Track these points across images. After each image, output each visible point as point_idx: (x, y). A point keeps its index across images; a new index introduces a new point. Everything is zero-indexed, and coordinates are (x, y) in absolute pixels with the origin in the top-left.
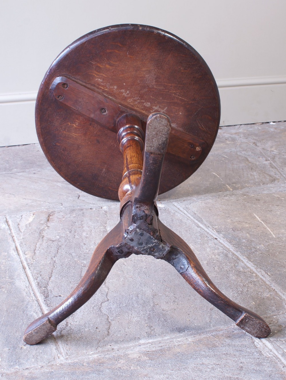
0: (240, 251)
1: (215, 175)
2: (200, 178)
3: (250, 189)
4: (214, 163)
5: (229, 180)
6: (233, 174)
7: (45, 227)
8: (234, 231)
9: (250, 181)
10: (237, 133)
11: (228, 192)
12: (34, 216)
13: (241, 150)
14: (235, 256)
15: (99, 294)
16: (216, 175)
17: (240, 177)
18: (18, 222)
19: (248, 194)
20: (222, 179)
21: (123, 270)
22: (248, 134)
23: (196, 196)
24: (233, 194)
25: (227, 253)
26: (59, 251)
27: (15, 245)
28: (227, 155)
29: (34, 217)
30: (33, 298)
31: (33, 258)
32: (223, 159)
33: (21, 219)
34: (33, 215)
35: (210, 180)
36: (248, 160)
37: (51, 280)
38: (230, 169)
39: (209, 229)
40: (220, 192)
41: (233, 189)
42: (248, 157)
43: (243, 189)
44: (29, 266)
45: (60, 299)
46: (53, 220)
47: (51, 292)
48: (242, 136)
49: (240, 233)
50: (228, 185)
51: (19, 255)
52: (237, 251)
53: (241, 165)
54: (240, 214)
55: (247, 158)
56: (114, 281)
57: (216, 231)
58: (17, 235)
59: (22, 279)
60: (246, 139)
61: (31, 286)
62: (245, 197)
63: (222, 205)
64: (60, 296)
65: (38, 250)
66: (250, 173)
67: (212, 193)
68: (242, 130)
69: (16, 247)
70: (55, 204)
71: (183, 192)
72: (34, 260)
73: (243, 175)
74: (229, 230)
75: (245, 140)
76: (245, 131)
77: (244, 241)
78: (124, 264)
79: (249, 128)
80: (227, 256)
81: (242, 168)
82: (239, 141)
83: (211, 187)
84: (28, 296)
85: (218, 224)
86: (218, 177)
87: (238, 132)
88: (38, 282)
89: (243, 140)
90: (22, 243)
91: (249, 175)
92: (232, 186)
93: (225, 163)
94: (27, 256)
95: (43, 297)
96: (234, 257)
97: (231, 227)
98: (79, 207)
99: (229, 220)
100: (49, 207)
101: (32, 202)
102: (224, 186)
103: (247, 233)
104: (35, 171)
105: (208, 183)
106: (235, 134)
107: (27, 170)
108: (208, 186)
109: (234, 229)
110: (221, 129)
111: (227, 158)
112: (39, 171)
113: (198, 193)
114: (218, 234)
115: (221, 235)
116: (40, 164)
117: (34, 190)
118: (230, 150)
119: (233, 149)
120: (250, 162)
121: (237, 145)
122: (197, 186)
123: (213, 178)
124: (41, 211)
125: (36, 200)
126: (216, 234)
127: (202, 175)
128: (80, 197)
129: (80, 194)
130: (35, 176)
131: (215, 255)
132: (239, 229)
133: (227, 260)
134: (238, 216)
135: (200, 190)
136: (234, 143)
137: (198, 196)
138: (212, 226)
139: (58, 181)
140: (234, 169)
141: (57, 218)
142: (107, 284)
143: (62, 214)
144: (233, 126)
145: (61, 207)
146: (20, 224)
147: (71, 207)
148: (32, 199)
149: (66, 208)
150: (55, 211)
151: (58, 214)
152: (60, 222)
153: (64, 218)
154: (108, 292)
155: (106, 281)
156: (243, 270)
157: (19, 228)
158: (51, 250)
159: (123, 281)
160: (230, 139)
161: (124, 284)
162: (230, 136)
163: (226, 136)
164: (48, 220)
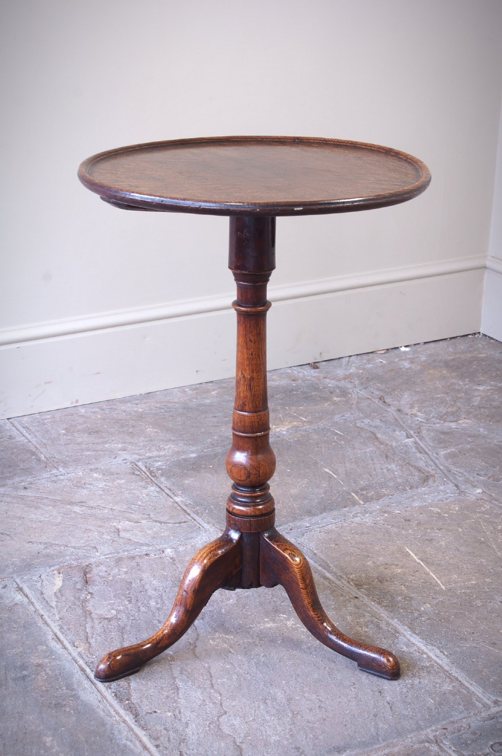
0: (397, 618)
1: (329, 473)
2: (306, 482)
3: (390, 498)
4: (321, 447)
5: (355, 482)
7: (87, 595)
9: (388, 483)
10: (347, 375)
11: (357, 509)
12: (61, 575)
13: (361, 415)
14: (391, 626)
15: (211, 704)
16: (331, 472)
17: (371, 476)
18: (40, 588)
19: (389, 509)
20: (342, 482)
21: (231, 661)
22: (367, 378)
23: (307, 519)
24: (366, 512)
25: (379, 623)
27: (52, 631)
28: (339, 429)
29: (61, 578)
31: (91, 652)
32: (336, 438)
33: (42, 582)
34: (58, 574)
35: (324, 485)
36: (377, 438)
37: (132, 688)
38: (351, 459)
39: (343, 581)
40: (345, 507)
41: (363, 502)
42: (375, 430)
44: (89, 666)
45: (157, 716)
46: (94, 581)
47: (140, 706)
48: (357, 382)
49: (391, 584)
50: (353, 492)
51: (65, 648)
52: (393, 618)
53: (368, 449)
54: (384, 549)
55: (375, 434)
56: (224, 681)
57: (354, 584)
58: (47, 613)
60: (365, 390)
62: (386, 515)
63: (353, 533)
64: (155, 712)
65: (92, 638)
66: (386, 466)
67: (332, 510)
68: (354, 368)
69: (56, 635)
70: (84, 549)
71: (285, 511)
72: (92, 655)
74: (373, 581)
75: (363, 393)
76: (361, 371)
78: (230, 652)
79: (365, 363)
81: (371, 456)
82: (353, 396)
83: (328, 500)
84: (108, 716)
85: (354, 571)
86: (335, 478)
87: (348, 373)
88: (114, 692)
89: (361, 392)
90: (63, 628)
91: (385, 470)
92: (362, 495)
93: (341, 448)
94: (79, 650)
95: (131, 716)
96: (390, 629)
97: (375, 575)
98: (126, 553)
99: (369, 563)
100: (77, 557)
101: (46, 548)
102: (348, 496)
103: (402, 585)
104: (23, 484)
105: (322, 491)
106: (345, 379)
107: (9, 482)
108: (322, 497)
109: (381, 580)
110: (317, 368)
111: (341, 435)
112: (31, 483)
113: (310, 513)
114: (358, 589)
115: (363, 590)
116: (26, 466)
117: (39, 523)
118: (342, 416)
119: (347, 414)
120: (381, 443)
121: (353, 404)
122: (305, 498)
123: (328, 481)
124: (66, 564)
125: (50, 542)
126: (355, 590)
127: (308, 474)
128: (120, 533)
129: (119, 527)
130: (28, 493)
131: (362, 627)
132: (388, 579)
133: (381, 634)
134: (383, 554)
135: (312, 506)
136: (346, 401)
137: (310, 518)
138: (347, 576)
139: (72, 503)
140: (358, 460)
141: (99, 576)
142: (216, 687)
143: (105, 569)
144: (336, 361)
145: (98, 554)
146: (44, 592)
147: (114, 553)
148: (43, 542)
149: (107, 557)
150: (90, 564)
151: (98, 569)
152: (106, 583)
153: (111, 575)
154: (221, 700)
155: (213, 682)
156: (407, 649)
157: (45, 599)
158: (111, 636)
159: (237, 679)
160: (338, 391)
161: (240, 685)
162: (337, 385)
163: (329, 384)
164: (87, 582)
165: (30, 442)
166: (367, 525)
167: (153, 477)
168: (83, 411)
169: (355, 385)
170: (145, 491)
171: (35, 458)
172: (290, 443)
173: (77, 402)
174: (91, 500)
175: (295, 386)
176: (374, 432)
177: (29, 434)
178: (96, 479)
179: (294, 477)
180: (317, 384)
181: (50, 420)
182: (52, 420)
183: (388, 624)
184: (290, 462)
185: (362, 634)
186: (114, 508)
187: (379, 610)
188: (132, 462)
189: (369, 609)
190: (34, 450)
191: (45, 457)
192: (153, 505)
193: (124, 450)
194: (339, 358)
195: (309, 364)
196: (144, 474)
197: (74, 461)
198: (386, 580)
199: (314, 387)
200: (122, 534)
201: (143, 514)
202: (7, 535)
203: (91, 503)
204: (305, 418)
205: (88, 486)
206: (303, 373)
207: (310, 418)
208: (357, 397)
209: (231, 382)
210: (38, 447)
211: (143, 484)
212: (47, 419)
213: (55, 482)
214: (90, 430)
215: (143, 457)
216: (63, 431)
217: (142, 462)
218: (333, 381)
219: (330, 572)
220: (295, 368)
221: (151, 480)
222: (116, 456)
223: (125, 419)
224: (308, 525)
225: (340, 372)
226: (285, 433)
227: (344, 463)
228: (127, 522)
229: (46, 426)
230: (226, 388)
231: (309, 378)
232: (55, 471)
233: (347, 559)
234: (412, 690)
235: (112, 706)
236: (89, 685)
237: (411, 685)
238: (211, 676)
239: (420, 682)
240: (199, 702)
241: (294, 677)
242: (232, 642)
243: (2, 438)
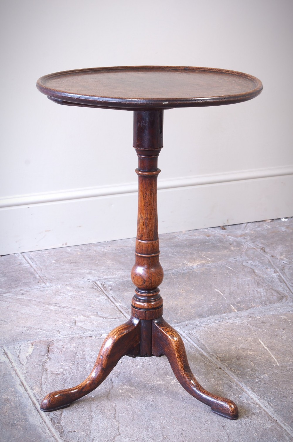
0: (244, 382)
1: (218, 292)
2: (202, 297)
3: (255, 309)
4: (217, 277)
5: (234, 298)
6: (238, 291)
7: (47, 359)
9: (256, 300)
10: (243, 234)
11: (232, 314)
12: (33, 346)
13: (247, 258)
14: (239, 387)
15: (111, 429)
16: (220, 292)
17: (245, 295)
18: (18, 354)
19: (253, 315)
20: (226, 298)
21: (131, 403)
22: (256, 236)
23: (198, 319)
24: (237, 316)
25: (232, 384)
27: (20, 380)
28: (231, 266)
29: (33, 348)
30: (49, 434)
31: (41, 393)
32: (227, 271)
33: (20, 350)
34: (31, 346)
35: (214, 299)
36: (254, 272)
37: (63, 416)
38: (234, 284)
39: (213, 358)
40: (224, 313)
41: (237, 310)
42: (254, 268)
43: (248, 310)
44: (38, 401)
45: (75, 434)
46: (53, 351)
47: (65, 428)
48: (249, 238)
49: (245, 361)
50: (232, 304)
51: (26, 390)
52: (241, 382)
53: (247, 279)
54: (244, 340)
55: (253, 270)
56: (123, 415)
57: (220, 360)
58: (20, 369)
59: (35, 415)
60: (253, 244)
61: (44, 422)
62: (250, 319)
63: (226, 329)
64: (74, 431)
65: (44, 384)
66: (256, 289)
67: (216, 315)
68: (248, 230)
69: (22, 382)
70: (52, 332)
71: (185, 314)
73: (249, 292)
74: (233, 359)
75: (251, 245)
76: (253, 232)
78: (131, 397)
79: (257, 228)
80: (232, 387)
81: (248, 283)
82: (245, 247)
83: (214, 308)
84: (44, 432)
85: (222, 352)
86: (222, 296)
87: (244, 233)
90: (27, 378)
91: (255, 292)
92: (237, 306)
93: (230, 277)
94: (34, 391)
95: (59, 433)
96: (238, 388)
97: (236, 355)
98: (77, 335)
99: (233, 348)
100: (46, 336)
101: (27, 330)
102: (228, 306)
103: (251, 362)
104: (22, 291)
105: (211, 303)
106: (241, 236)
107: (13, 290)
108: (211, 307)
109: (239, 358)
110: (225, 229)
111: (231, 270)
112: (27, 291)
113: (201, 316)
114: (222, 363)
115: (225, 364)
116: (26, 281)
117: (26, 315)
118: (234, 259)
119: (238, 257)
120: (256, 275)
121: (243, 251)
122: (200, 307)
123: (217, 297)
124: (38, 340)
125: (31, 327)
126: (220, 364)
127: (204, 292)
128: (76, 323)
129: (77, 319)
130: (24, 297)
131: (219, 386)
132: (243, 358)
133: (232, 391)
134: (243, 343)
135: (203, 312)
136: (239, 249)
137: (200, 319)
138: (216, 355)
139: (49, 304)
140: (239, 285)
141: (57, 348)
142: (117, 418)
143: (62, 344)
144: (238, 225)
145: (59, 335)
146: (20, 356)
147: (70, 335)
148: (26, 326)
149: (65, 337)
150: (53, 341)
151: (57, 344)
152: (61, 353)
153: (64, 348)
154: (119, 426)
155: (116, 416)
156: (247, 401)
157: (20, 360)
158: (57, 385)
159: (132, 414)
160: (235, 243)
161: (133, 418)
162: (235, 240)
163: (230, 239)
164: (48, 351)
165: (32, 267)
166: (236, 324)
167: (105, 290)
168: (69, 250)
169: (247, 240)
170: (98, 299)
171: (33, 277)
172: (198, 273)
173: (66, 244)
174: (62, 302)
175: (208, 240)
176: (254, 269)
177: (32, 262)
178: (69, 291)
179: (195, 294)
180: (223, 239)
181: (47, 255)
182: (49, 254)
183: (237, 385)
184: (194, 284)
185: (219, 391)
186: (76, 308)
187: (233, 376)
188: (93, 281)
189: (227, 375)
190: (33, 272)
191: (39, 276)
192: (101, 307)
193: (90, 274)
194: (240, 224)
195: (220, 227)
196: (99, 288)
197: (57, 279)
198: (242, 358)
199: (220, 241)
200: (77, 324)
201: (93, 312)
202: (5, 321)
203: (63, 305)
204: (210, 259)
205: (62, 294)
206: (215, 232)
207: (214, 259)
208: (246, 247)
209: (167, 236)
210: (36, 270)
211: (97, 294)
212: (45, 254)
213: (42, 291)
214: (71, 261)
215: (102, 278)
216: (54, 262)
217: (100, 281)
218: (233, 238)
219: (206, 352)
220: (210, 229)
221: (103, 292)
222: (84, 277)
223: (95, 256)
224: (198, 323)
225: (239, 232)
226: (195, 267)
227: (230, 287)
228: (82, 317)
229: (44, 258)
230: (163, 239)
231: (218, 235)
232: (43, 285)
233: (219, 344)
234: (244, 426)
235: (47, 426)
236: (36, 413)
237: (244, 423)
238: (116, 412)
239: (251, 422)
240: (104, 427)
241: (169, 415)
242: (133, 391)
243: (15, 264)
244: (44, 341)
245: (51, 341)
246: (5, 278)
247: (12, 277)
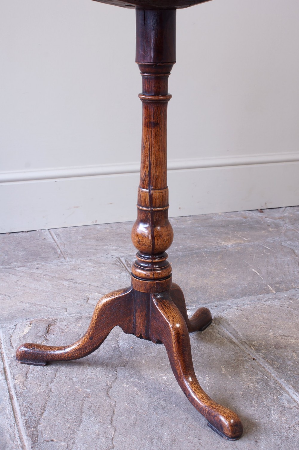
0: (284, 378)
1: (254, 272)
2: (236, 276)
3: (296, 290)
4: (253, 256)
5: (272, 279)
6: (277, 271)
7: (43, 341)
8: (276, 348)
9: (297, 280)
10: (282, 217)
11: (270, 295)
12: (31, 325)
13: (286, 239)
14: (278, 385)
15: (103, 438)
16: (256, 271)
17: (285, 275)
18: (11, 333)
19: (294, 297)
20: (263, 278)
21: (136, 402)
22: (295, 219)
23: (230, 300)
24: (276, 298)
25: (268, 380)
26: (57, 374)
27: (4, 366)
28: (269, 246)
29: (30, 328)
30: (18, 443)
31: (24, 385)
32: (265, 251)
33: (15, 329)
34: (29, 325)
35: (249, 279)
36: (294, 253)
37: (43, 417)
38: (272, 264)
39: (246, 345)
40: (261, 294)
41: (276, 291)
42: (294, 248)
43: (288, 291)
44: (17, 395)
45: (52, 445)
46: (53, 332)
47: (42, 434)
48: (287, 221)
49: (285, 351)
50: (270, 285)
51: (6, 379)
52: (280, 378)
53: (287, 259)
54: (284, 325)
55: (293, 250)
56: (123, 419)
57: (255, 349)
58: (7, 352)
59: (7, 415)
60: (292, 225)
61: (17, 424)
62: (291, 301)
63: (262, 312)
64: (52, 441)
65: (31, 373)
66: (297, 270)
67: (251, 296)
68: (287, 213)
69: (4, 369)
70: (58, 309)
71: (215, 294)
72: (24, 386)
73: (288, 272)
74: (270, 348)
75: (290, 227)
76: (292, 215)
77: (290, 362)
78: (137, 394)
79: (296, 211)
80: (268, 385)
81: (288, 263)
82: (283, 228)
83: (249, 289)
84: (12, 440)
85: (256, 339)
86: (258, 275)
87: (282, 216)
88: (26, 420)
89: (289, 226)
90: (12, 364)
91: (296, 272)
92: (275, 287)
93: (267, 257)
94: (16, 382)
95: (30, 442)
96: (276, 386)
97: (274, 343)
98: (86, 314)
99: (271, 334)
100: (50, 314)
101: (31, 307)
102: (265, 287)
103: (293, 352)
104: (38, 266)
105: (246, 282)
106: (279, 218)
107: (29, 264)
108: (245, 287)
109: (277, 347)
110: (262, 212)
111: (269, 249)
112: (43, 266)
113: (233, 296)
114: (257, 353)
115: (261, 354)
116: (46, 256)
117: (35, 290)
118: (273, 239)
119: (276, 238)
120: (297, 255)
121: (282, 233)
122: (232, 286)
123: (252, 277)
124: (40, 318)
125: (35, 303)
126: (254, 353)
127: (239, 272)
128: (89, 301)
129: (90, 296)
130: (38, 272)
131: (252, 383)
132: (283, 347)
133: (268, 390)
134: (282, 328)
135: (236, 292)
136: (278, 231)
137: (233, 300)
138: (250, 342)
139: (64, 279)
140: (278, 265)
141: (59, 328)
142: (114, 423)
143: (66, 324)
144: (276, 209)
145: (66, 313)
146: (13, 336)
147: (77, 313)
148: (31, 302)
149: (71, 315)
150: (57, 319)
151: (61, 323)
152: (62, 334)
153: (68, 328)
154: (114, 435)
155: (113, 419)
156: (288, 405)
157: (11, 341)
158: (47, 373)
159: (134, 418)
160: (273, 225)
161: (135, 424)
162: (273, 222)
163: (268, 221)
164: (48, 332)
165: (56, 242)
166: (275, 307)
167: (129, 267)
168: (98, 227)
169: (286, 222)
170: (118, 275)
171: (54, 252)
172: (232, 252)
173: (96, 221)
174: (78, 278)
175: (245, 221)
176: (293, 249)
177: (57, 238)
178: (88, 266)
179: (228, 273)
180: (260, 221)
181: (75, 231)
182: (76, 231)
183: (276, 382)
184: (228, 263)
185: (252, 389)
186: (92, 284)
187: (271, 370)
188: (117, 257)
189: (262, 369)
190: (55, 247)
191: (61, 251)
192: (121, 284)
193: (115, 250)
194: (278, 208)
195: (257, 210)
196: (122, 265)
197: (79, 255)
198: (282, 348)
199: (258, 222)
200: (90, 301)
201: (110, 289)
202: (9, 296)
203: (78, 280)
204: (247, 239)
205: (80, 270)
206: (252, 214)
207: (250, 238)
208: (285, 229)
209: (202, 217)
210: (59, 245)
211: (119, 270)
212: (73, 231)
213: (59, 266)
214: (98, 238)
215: (127, 255)
216: (80, 238)
217: (124, 258)
218: (271, 220)
219: (237, 338)
220: (247, 211)
221: (126, 269)
222: (108, 254)
223: (124, 233)
224: (230, 304)
225: (277, 215)
226: (230, 246)
227: (267, 266)
228: (97, 294)
229: (71, 234)
230: (198, 219)
231: (256, 217)
232: (63, 260)
233: (254, 330)
234: (285, 442)
235: (19, 431)
236: (10, 412)
237: (285, 437)
238: (114, 414)
239: (294, 436)
240: (94, 435)
241: (184, 421)
242: (142, 386)
243: (39, 239)
244: (46, 320)
245: (53, 320)
246: (24, 253)
247: (32, 251)
